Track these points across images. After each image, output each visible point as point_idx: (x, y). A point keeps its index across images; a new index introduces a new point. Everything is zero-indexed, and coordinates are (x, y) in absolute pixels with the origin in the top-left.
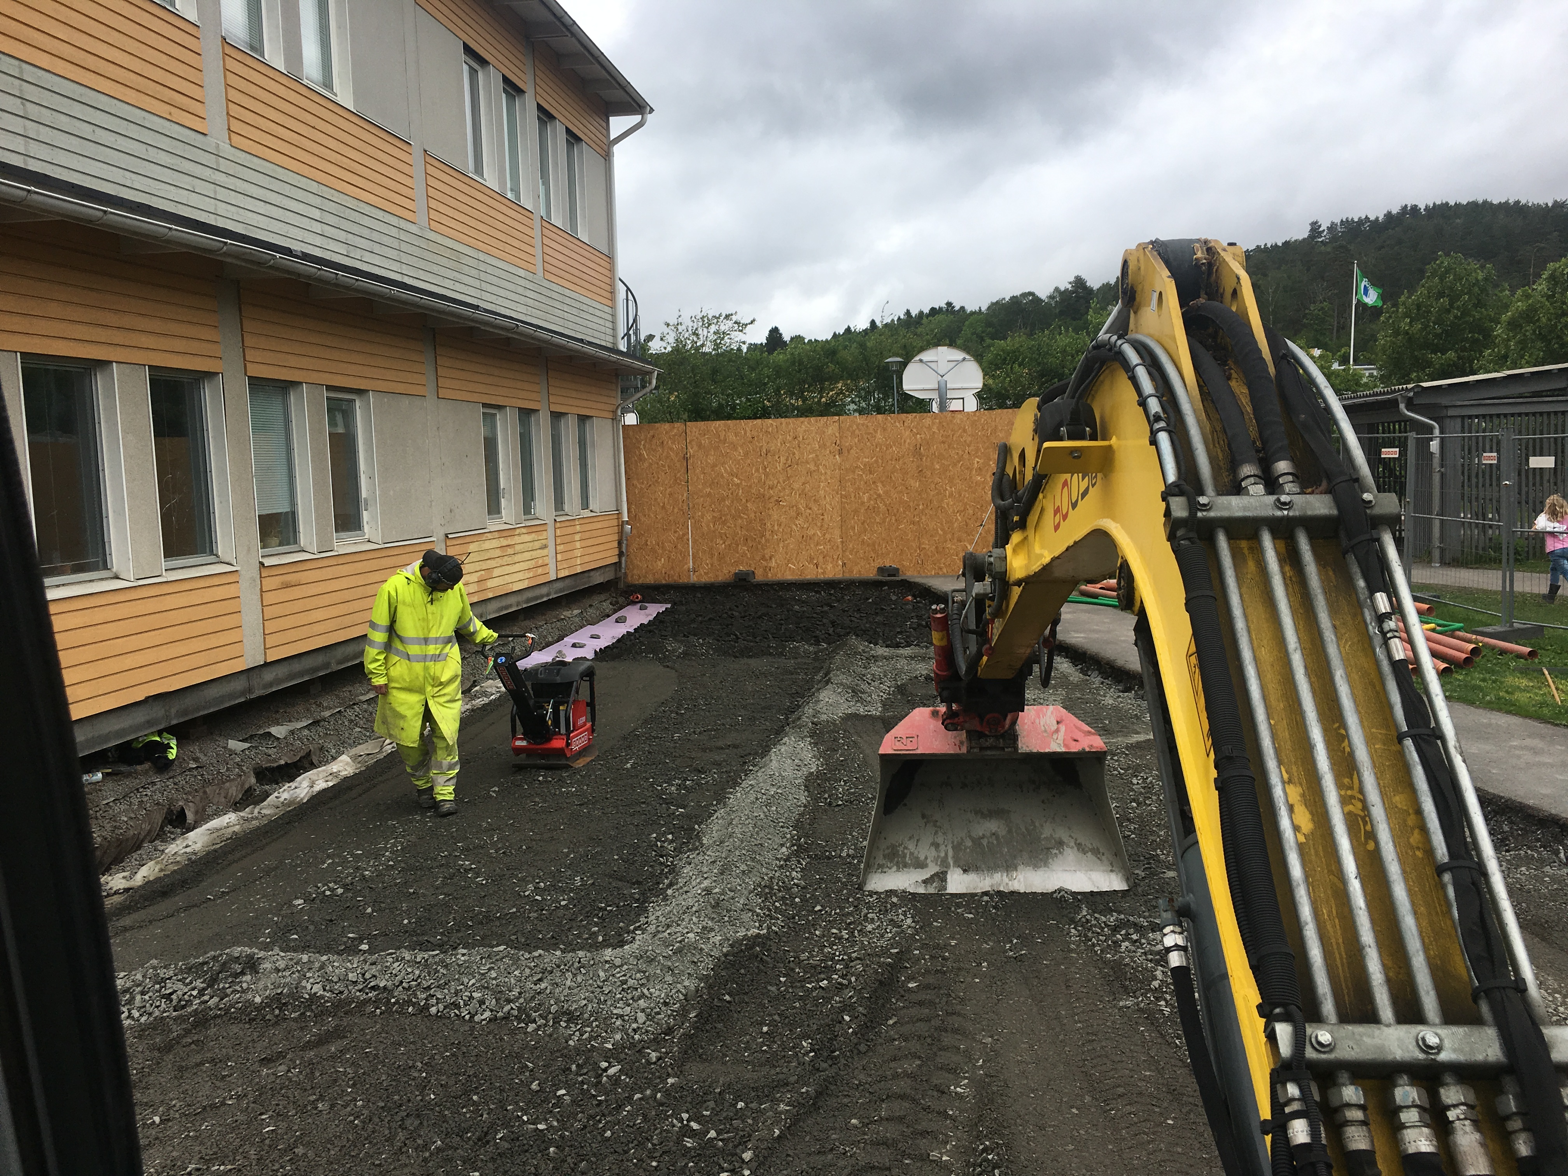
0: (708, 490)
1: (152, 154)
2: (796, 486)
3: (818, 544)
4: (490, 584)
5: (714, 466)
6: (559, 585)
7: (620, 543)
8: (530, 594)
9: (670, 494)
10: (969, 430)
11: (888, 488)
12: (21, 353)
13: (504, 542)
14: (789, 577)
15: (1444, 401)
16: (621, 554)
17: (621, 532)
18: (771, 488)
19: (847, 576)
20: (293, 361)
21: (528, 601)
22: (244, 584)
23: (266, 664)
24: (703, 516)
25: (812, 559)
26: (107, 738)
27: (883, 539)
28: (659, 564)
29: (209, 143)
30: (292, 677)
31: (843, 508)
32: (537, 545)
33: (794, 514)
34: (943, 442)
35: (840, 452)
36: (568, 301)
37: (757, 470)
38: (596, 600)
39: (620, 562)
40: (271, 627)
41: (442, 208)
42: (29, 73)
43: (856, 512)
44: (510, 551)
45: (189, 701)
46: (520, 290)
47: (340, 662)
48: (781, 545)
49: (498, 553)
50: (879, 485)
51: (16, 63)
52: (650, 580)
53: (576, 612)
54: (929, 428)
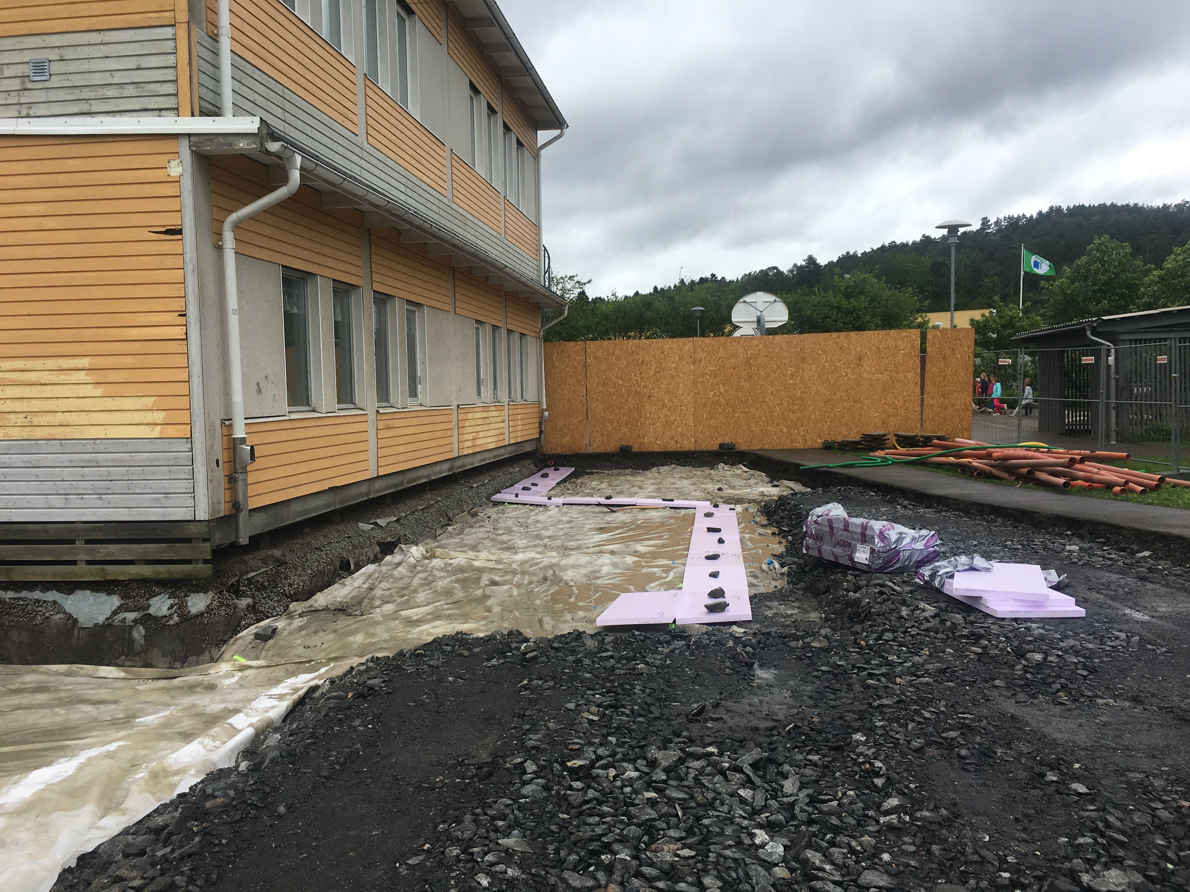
0: (600, 388)
1: (335, 146)
2: (663, 386)
3: (677, 427)
4: (478, 442)
5: (605, 372)
6: (509, 449)
7: (540, 424)
8: (496, 453)
9: (574, 391)
10: (785, 347)
11: (727, 388)
12: (283, 266)
13: (485, 415)
14: (656, 449)
15: (1119, 329)
16: (541, 432)
17: (542, 416)
18: (645, 387)
19: (698, 449)
20: (393, 282)
21: (494, 457)
22: (370, 423)
23: (378, 477)
24: (596, 407)
25: (673, 437)
26: (308, 511)
27: (724, 424)
28: (565, 440)
29: (359, 140)
30: (387, 488)
31: (696, 402)
32: (500, 419)
33: (660, 406)
34: (767, 356)
35: (694, 362)
36: (516, 254)
37: (635, 375)
38: (527, 462)
39: (540, 438)
40: (382, 453)
41: (459, 188)
42: (287, 94)
43: (705, 405)
44: (487, 421)
45: (344, 494)
46: (494, 245)
47: (408, 483)
48: (652, 427)
49: (481, 422)
50: (721, 385)
51: (281, 87)
52: (559, 451)
53: (517, 469)
54: (757, 346)
